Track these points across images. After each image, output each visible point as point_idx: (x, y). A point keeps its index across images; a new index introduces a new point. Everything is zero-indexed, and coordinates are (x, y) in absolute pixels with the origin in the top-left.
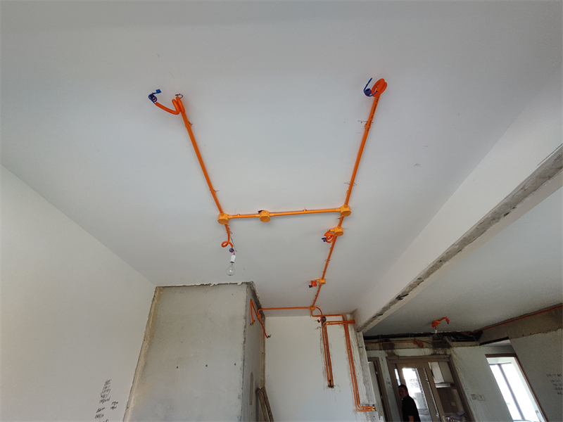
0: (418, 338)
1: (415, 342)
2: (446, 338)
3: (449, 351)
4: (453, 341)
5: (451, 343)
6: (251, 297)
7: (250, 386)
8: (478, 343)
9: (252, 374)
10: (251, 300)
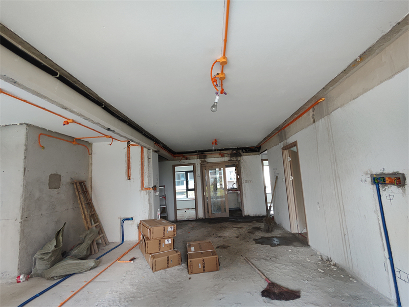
0: (222, 152)
1: (220, 154)
2: (240, 151)
3: (239, 158)
4: (244, 152)
5: (242, 153)
6: (43, 132)
7: (49, 180)
8: (259, 153)
9: (58, 175)
10: (41, 134)
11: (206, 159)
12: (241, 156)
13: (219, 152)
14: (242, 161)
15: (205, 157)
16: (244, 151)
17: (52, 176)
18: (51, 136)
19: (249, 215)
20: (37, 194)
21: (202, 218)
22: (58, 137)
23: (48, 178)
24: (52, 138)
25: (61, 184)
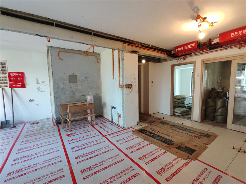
6: (61, 50)
7: (69, 78)
9: (75, 75)
10: (60, 51)
17: (70, 76)
18: (67, 52)
20: (62, 86)
22: (72, 52)
23: (68, 77)
24: (68, 53)
25: (78, 81)
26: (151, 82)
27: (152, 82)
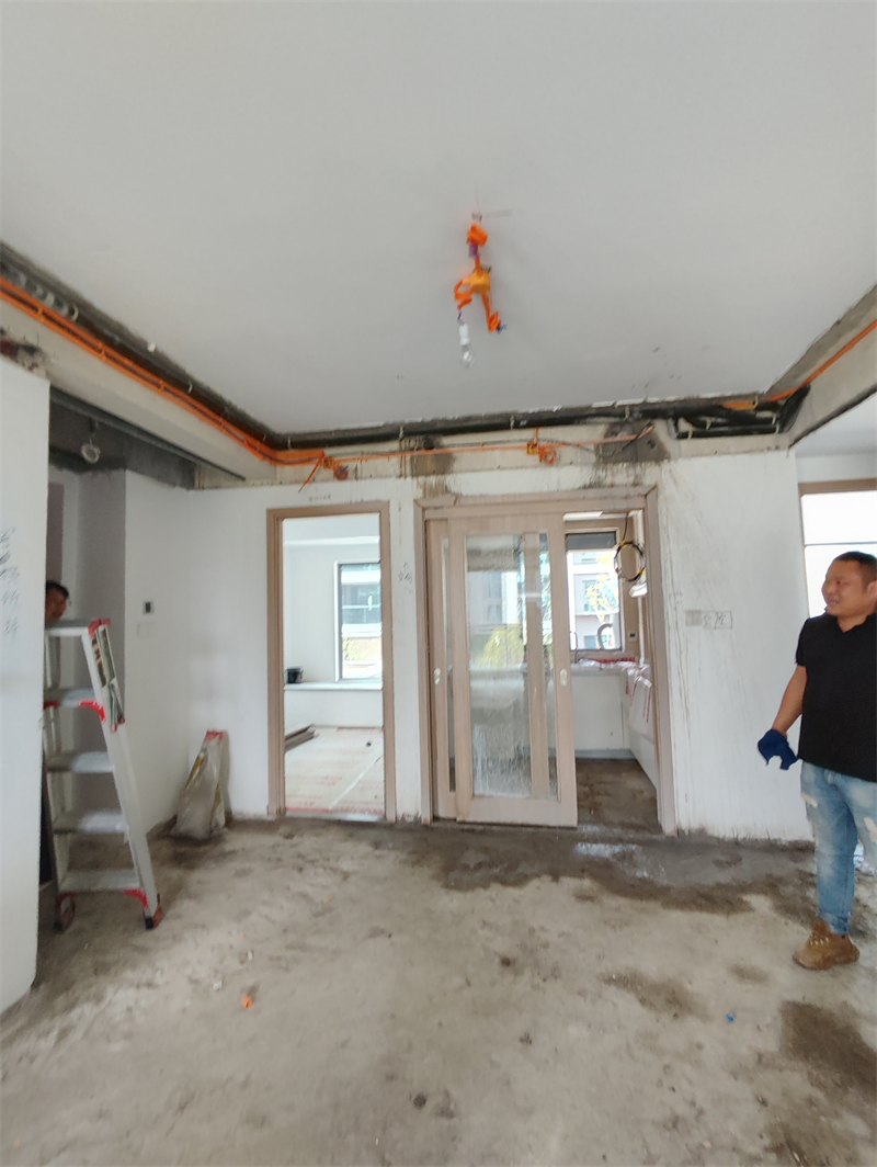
1: (532, 446)
2: (661, 426)
8: (785, 439)
11: (449, 480)
12: (659, 455)
13: (528, 434)
14: (668, 489)
15: (444, 465)
16: (684, 426)
19: (702, 832)
21: (417, 820)
26: (142, 608)
27: (148, 608)
